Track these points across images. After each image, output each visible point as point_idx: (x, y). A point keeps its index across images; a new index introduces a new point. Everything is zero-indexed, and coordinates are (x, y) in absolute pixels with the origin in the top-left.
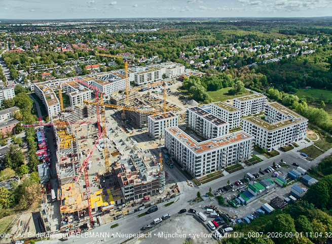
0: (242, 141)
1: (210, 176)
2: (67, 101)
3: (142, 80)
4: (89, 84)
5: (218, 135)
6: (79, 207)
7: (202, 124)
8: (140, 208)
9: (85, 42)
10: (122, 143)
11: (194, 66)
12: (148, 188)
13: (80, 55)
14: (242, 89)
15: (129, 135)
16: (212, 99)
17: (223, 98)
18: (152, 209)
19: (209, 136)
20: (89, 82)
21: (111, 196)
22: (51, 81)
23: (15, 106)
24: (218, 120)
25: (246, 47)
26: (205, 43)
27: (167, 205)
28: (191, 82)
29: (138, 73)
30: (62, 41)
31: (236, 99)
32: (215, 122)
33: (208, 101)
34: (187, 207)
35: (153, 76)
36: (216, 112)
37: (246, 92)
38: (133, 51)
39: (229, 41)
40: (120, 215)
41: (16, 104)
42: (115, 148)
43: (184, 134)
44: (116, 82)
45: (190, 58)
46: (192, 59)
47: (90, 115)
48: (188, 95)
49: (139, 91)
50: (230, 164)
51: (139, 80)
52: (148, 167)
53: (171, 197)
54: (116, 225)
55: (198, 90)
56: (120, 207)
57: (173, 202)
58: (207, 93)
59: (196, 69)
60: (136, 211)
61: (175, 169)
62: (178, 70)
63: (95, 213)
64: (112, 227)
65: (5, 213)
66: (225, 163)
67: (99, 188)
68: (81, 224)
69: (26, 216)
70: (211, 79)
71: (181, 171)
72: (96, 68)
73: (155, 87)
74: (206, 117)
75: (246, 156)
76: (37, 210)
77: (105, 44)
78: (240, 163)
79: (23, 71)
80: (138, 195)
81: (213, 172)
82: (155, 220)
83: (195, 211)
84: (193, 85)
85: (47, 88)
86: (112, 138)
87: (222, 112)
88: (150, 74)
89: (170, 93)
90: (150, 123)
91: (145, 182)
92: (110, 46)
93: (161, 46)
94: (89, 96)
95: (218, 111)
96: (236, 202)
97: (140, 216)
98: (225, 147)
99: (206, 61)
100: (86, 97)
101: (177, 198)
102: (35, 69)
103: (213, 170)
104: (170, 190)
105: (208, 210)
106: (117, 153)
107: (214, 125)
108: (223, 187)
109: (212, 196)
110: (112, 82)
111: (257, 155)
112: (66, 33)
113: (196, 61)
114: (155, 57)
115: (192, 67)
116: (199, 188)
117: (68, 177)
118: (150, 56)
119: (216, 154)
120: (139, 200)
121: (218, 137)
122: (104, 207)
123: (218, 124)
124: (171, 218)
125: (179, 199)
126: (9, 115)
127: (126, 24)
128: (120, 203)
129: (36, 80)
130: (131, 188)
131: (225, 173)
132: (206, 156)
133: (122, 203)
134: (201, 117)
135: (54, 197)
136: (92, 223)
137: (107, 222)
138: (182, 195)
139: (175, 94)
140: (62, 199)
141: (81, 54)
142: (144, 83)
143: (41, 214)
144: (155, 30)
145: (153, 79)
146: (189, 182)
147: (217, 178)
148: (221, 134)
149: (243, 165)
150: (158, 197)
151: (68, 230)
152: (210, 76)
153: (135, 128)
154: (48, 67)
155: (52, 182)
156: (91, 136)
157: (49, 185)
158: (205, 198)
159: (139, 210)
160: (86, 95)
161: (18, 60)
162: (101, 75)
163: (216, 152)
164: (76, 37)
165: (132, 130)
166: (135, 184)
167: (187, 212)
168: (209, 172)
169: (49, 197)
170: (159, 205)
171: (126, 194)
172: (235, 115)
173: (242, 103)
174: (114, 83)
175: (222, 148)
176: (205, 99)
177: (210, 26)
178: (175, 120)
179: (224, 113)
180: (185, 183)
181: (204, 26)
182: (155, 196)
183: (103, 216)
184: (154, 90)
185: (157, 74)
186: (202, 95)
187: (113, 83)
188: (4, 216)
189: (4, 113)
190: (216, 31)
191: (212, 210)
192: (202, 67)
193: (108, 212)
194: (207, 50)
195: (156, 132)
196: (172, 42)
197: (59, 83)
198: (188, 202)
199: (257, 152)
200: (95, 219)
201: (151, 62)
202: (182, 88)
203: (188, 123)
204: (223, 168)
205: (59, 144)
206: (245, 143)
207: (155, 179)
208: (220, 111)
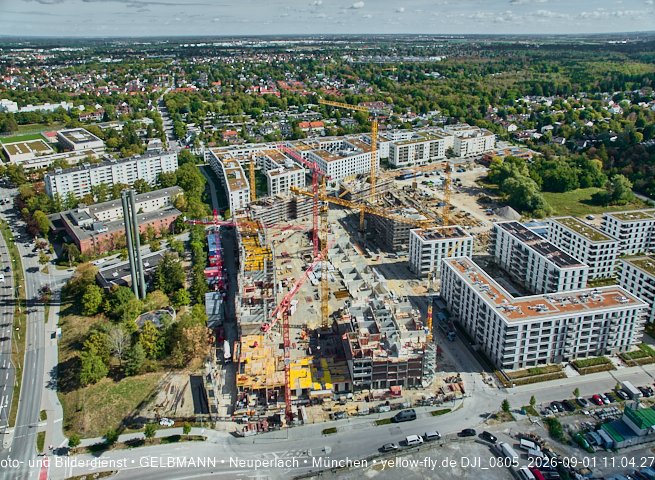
0: (617, 309)
1: (535, 372)
2: (262, 185)
3: (404, 156)
4: (302, 156)
5: (560, 287)
6: (269, 381)
7: (526, 259)
8: (382, 408)
9: (301, 78)
10: (355, 275)
11: (516, 137)
12: (400, 371)
13: (291, 102)
14: (624, 194)
15: (369, 262)
16: (552, 210)
17: (579, 210)
18: (404, 414)
19: (539, 287)
20: (303, 152)
21: (327, 373)
22: (238, 146)
23: (176, 184)
24: (563, 255)
25: (646, 100)
26: (545, 89)
27: (435, 414)
28: (508, 168)
29: (396, 143)
30: (262, 74)
31: (609, 215)
32: (555, 259)
33: (541, 212)
34: (480, 426)
35: (426, 152)
36: (558, 238)
37: (635, 203)
38: (390, 98)
39: (602, 86)
40: (341, 413)
41: (179, 182)
42: (343, 283)
43: (483, 276)
44: (353, 157)
45: (509, 119)
46: (513, 122)
47: (300, 216)
48: (498, 195)
49: (397, 178)
50: (583, 355)
51: (398, 157)
52: (403, 330)
53: (446, 400)
54: (333, 430)
55: (522, 187)
56: (343, 397)
57: (449, 410)
58: (541, 196)
59: (521, 143)
60: (372, 411)
61: (459, 345)
62: (480, 142)
63: (296, 398)
64: (326, 432)
65: (149, 367)
66: (571, 350)
67: (308, 353)
68: (269, 414)
69: (181, 380)
70: (553, 167)
71: (472, 350)
72: (318, 129)
73: (428, 173)
74: (536, 245)
75: (625, 343)
76: (199, 373)
77: (337, 84)
78: (607, 356)
79: (193, 124)
80: (379, 381)
81: (543, 365)
82: (410, 438)
83: (495, 439)
84: (512, 175)
85: (231, 158)
86: (338, 263)
87: (572, 240)
88: (422, 146)
89: (461, 188)
90: (414, 243)
91: (395, 360)
92: (346, 87)
93: (448, 92)
94: (301, 180)
95: (564, 236)
96: (591, 439)
97: (379, 423)
98: (575, 315)
99: (543, 128)
100: (297, 181)
101: (458, 403)
102: (213, 122)
103: (544, 361)
104: (445, 385)
105: (524, 442)
106: (344, 293)
107: (553, 266)
108: (562, 400)
109: (535, 414)
110: (345, 156)
111: (651, 346)
112: (268, 60)
113: (522, 126)
114: (433, 113)
115: (512, 137)
116: (506, 392)
117: (254, 323)
118: (423, 110)
119: (552, 328)
120: (381, 392)
121: (560, 293)
122: (313, 390)
123: (561, 264)
124: (441, 442)
125: (462, 406)
126: (166, 200)
127: (379, 45)
128: (343, 389)
129: (214, 143)
130: (366, 365)
131: (569, 371)
132: (529, 328)
133: (347, 391)
134: (525, 245)
135: (227, 355)
136: (290, 416)
137: (316, 420)
138: (470, 401)
139: (471, 191)
140: (242, 361)
141: (292, 100)
142: (407, 163)
143: (205, 382)
144: (438, 59)
145: (426, 158)
146: (488, 377)
147: (549, 379)
148: (568, 286)
149: (615, 361)
150: (419, 394)
151: (246, 419)
152: (551, 159)
153: (383, 251)
154: (235, 121)
155: (226, 328)
156: (299, 255)
157: (222, 331)
158: (518, 416)
159: (378, 411)
160: (296, 177)
161: (187, 105)
162: (326, 143)
163: (553, 324)
164: (286, 68)
165: (377, 253)
166: (375, 358)
167: (476, 437)
168: (532, 363)
169: (220, 353)
170: (419, 410)
171: (356, 375)
172: (604, 250)
173: (623, 226)
174: (350, 158)
175: (567, 316)
176: (535, 208)
177: (559, 53)
178: (466, 243)
179: (577, 243)
180: (477, 377)
181: (545, 53)
182: (413, 391)
183: (310, 408)
184: (427, 180)
185: (434, 148)
186: (529, 197)
187: (346, 159)
188: (148, 372)
189: (159, 195)
190: (573, 64)
191: (532, 444)
192: (535, 141)
193: (319, 401)
194: (549, 103)
195: (423, 264)
196: (471, 84)
197: (251, 151)
198: (481, 416)
199: (652, 340)
200: (294, 410)
201: (424, 123)
202: (485, 180)
203: (493, 253)
204: (566, 360)
205: (243, 261)
206: (625, 314)
207: (415, 356)
208: (570, 236)
